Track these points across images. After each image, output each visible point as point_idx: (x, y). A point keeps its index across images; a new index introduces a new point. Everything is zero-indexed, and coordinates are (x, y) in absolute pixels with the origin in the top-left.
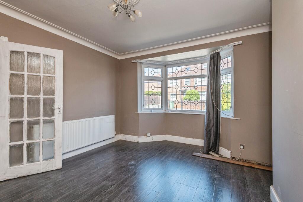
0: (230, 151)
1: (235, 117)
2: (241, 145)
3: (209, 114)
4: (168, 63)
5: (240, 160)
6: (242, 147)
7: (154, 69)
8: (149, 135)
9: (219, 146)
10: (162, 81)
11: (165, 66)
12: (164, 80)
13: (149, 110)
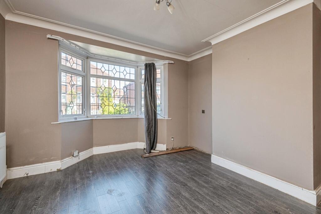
0: (165, 145)
1: (168, 118)
2: (172, 138)
3: (149, 117)
4: (96, 56)
5: (173, 149)
6: (172, 139)
7: (72, 57)
8: (76, 153)
9: (156, 143)
10: (83, 77)
11: (87, 57)
12: (86, 76)
13: (72, 117)
